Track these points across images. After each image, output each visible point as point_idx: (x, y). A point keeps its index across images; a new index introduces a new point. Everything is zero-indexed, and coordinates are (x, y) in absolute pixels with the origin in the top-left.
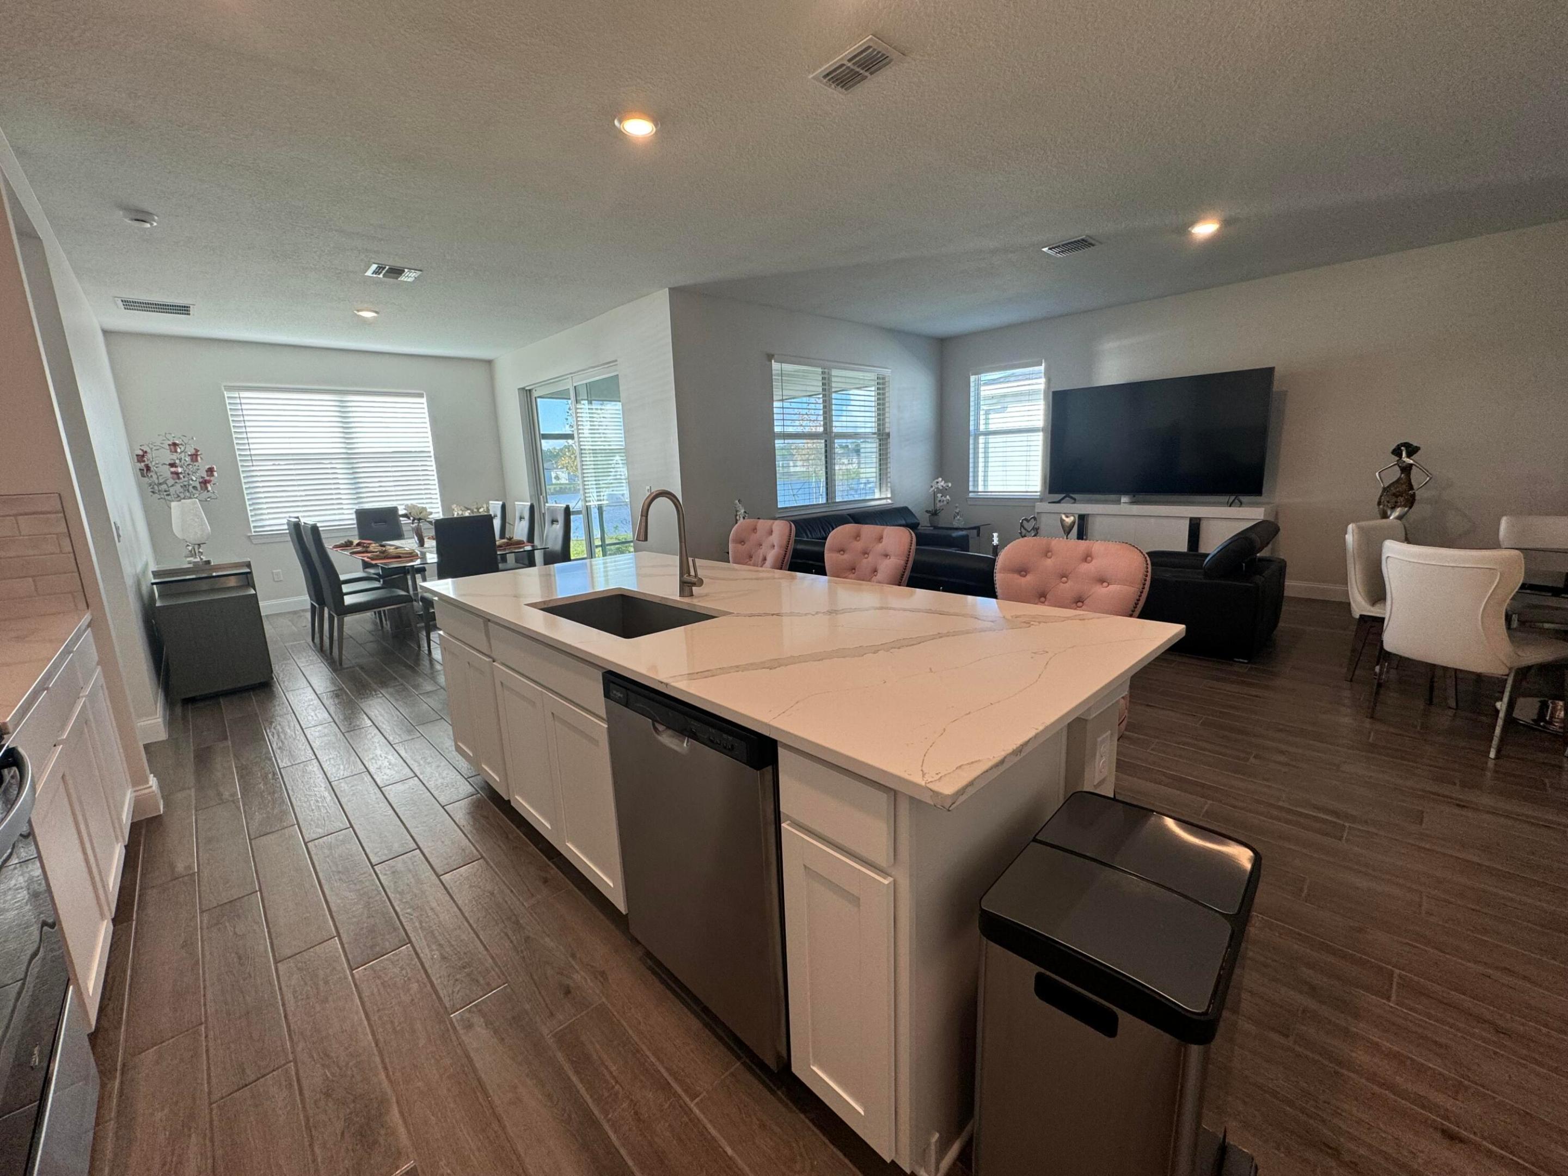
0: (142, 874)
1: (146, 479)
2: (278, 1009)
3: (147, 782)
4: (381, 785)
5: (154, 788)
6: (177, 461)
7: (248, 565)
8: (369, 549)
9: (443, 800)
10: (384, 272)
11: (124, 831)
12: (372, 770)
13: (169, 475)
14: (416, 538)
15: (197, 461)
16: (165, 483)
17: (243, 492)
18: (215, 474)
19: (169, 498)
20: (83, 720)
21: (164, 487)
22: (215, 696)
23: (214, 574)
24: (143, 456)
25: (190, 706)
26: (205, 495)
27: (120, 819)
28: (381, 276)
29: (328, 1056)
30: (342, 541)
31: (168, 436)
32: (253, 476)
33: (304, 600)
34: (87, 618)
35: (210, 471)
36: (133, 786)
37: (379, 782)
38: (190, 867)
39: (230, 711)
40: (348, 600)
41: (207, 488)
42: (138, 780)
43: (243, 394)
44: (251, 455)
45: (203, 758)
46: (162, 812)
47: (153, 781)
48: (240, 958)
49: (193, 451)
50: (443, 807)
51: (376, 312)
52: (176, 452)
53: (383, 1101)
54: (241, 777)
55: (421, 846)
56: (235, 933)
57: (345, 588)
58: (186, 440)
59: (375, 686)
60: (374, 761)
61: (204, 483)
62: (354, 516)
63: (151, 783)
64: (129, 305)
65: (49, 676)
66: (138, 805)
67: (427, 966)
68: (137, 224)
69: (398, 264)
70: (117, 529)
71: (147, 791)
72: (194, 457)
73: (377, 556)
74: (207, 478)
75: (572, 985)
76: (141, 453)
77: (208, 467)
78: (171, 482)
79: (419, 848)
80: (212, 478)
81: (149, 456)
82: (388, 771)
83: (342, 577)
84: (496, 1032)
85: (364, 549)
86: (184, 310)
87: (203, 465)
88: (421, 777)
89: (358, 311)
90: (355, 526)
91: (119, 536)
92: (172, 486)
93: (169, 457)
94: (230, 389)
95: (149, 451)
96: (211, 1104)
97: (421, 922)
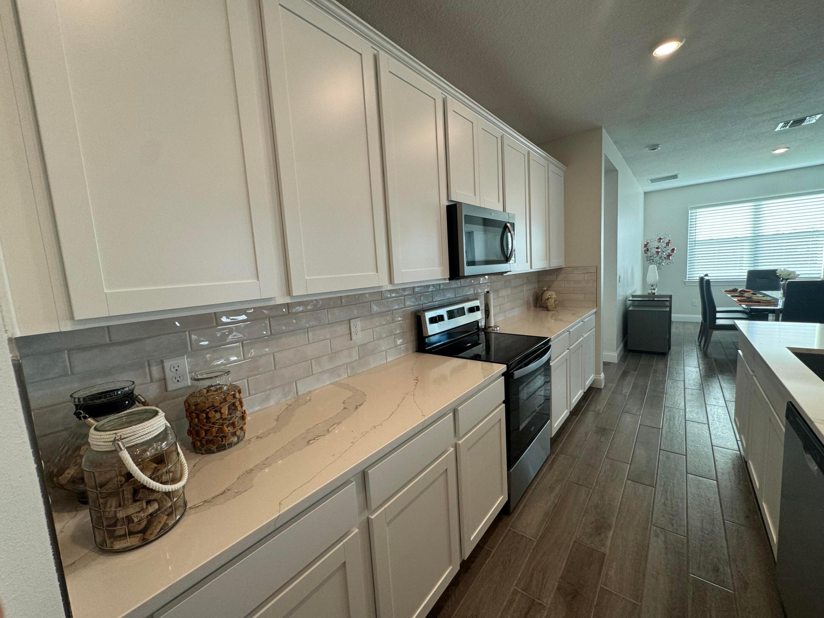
0: (587, 405)
1: (646, 255)
2: (598, 471)
3: (600, 375)
4: (687, 419)
5: (602, 378)
6: (660, 246)
7: (671, 297)
8: (743, 295)
9: (714, 442)
10: (789, 125)
11: (585, 387)
12: (687, 410)
13: (655, 253)
14: (782, 291)
15: (668, 245)
16: (653, 256)
17: (687, 259)
18: (675, 251)
19: (653, 263)
20: (581, 345)
21: (652, 258)
22: (641, 352)
23: (656, 299)
24: (647, 245)
25: (631, 353)
26: (668, 261)
27: (585, 383)
28: (787, 127)
29: (603, 498)
30: (731, 288)
31: (659, 235)
32: (694, 252)
33: (698, 318)
34: (594, 310)
35: (673, 250)
36: (595, 374)
37: (687, 417)
38: (599, 410)
39: (643, 361)
40: (719, 322)
41: (669, 258)
42: (597, 373)
43: (698, 210)
44: (695, 241)
45: (625, 374)
46: (602, 387)
47: (602, 375)
48: (597, 448)
49: (667, 241)
50: (712, 446)
51: (787, 148)
52: (660, 242)
53: (610, 526)
54: (633, 388)
55: (688, 455)
56: (600, 439)
57: (718, 315)
58: (665, 236)
59: (716, 372)
60: (691, 407)
61: (669, 256)
62: (746, 274)
63: (601, 376)
64: (653, 181)
65: (571, 327)
66: (594, 382)
67: (656, 501)
68: (652, 151)
69: (799, 116)
70: (620, 277)
71: (599, 378)
72: (668, 244)
73: (744, 300)
74: (671, 254)
75: (721, 570)
76: (646, 243)
77: (672, 248)
78: (655, 256)
79: (686, 456)
80: (673, 253)
81: (649, 245)
82: (695, 415)
83: (718, 309)
84: (666, 548)
85: (741, 295)
86: (675, 177)
87: (671, 247)
88: (710, 426)
89: (774, 151)
90: (746, 280)
91: (619, 280)
92: (656, 257)
93: (656, 244)
94: (692, 209)
95: (649, 242)
96: (568, 481)
97: (664, 484)
